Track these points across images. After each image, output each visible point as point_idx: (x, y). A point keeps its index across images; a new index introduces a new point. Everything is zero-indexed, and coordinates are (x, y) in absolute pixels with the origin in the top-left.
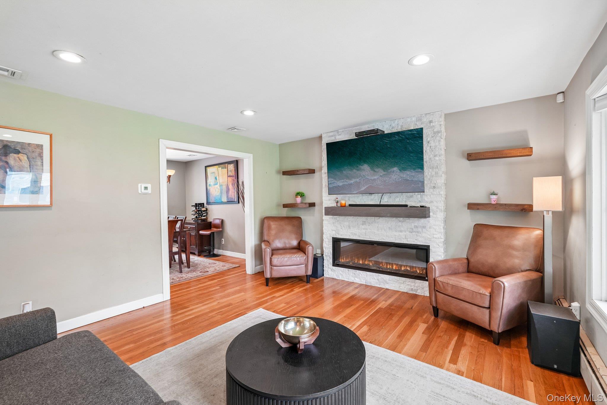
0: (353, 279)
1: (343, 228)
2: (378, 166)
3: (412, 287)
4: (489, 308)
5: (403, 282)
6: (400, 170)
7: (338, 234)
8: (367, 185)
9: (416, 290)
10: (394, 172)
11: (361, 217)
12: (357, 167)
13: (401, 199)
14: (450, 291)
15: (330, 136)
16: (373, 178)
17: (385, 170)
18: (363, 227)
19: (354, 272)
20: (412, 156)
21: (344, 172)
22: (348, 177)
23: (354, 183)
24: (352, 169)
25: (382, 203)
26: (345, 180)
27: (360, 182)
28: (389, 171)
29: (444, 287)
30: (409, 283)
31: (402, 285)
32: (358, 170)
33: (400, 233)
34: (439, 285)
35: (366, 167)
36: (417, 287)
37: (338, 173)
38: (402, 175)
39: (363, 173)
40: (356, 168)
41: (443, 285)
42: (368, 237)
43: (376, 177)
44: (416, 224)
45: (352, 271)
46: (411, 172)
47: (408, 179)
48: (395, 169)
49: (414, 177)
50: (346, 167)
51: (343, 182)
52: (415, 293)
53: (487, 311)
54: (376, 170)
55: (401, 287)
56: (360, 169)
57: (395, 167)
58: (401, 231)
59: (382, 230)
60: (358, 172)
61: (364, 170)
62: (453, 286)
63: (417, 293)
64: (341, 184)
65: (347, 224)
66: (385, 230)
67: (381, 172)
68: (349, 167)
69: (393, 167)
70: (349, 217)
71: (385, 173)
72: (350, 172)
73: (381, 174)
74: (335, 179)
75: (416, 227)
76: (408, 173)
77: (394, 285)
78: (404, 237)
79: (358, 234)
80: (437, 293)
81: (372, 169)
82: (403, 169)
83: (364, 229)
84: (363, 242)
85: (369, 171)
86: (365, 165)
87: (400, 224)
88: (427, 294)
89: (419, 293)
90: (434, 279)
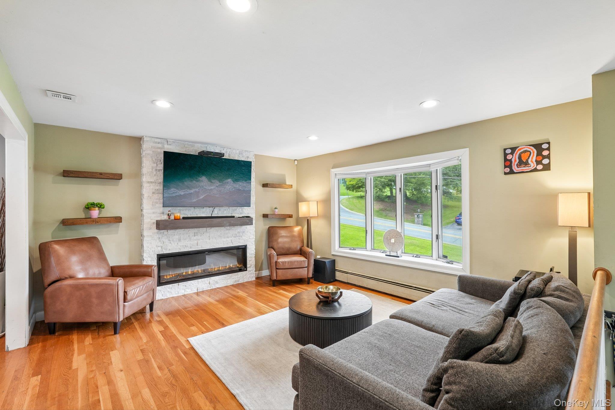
0: (183, 291)
1: (172, 242)
2: (214, 178)
3: (236, 279)
4: (307, 267)
6: (233, 181)
7: (166, 249)
8: (205, 194)
9: (238, 281)
10: (228, 183)
11: (192, 229)
12: (197, 178)
13: (228, 212)
15: (156, 143)
16: (210, 188)
17: (221, 181)
18: (195, 238)
19: (185, 284)
20: (244, 169)
21: (185, 183)
22: (189, 188)
23: (193, 192)
24: (192, 181)
25: (213, 215)
26: (187, 190)
27: (199, 192)
28: (224, 182)
29: (283, 264)
30: (234, 277)
32: (197, 181)
33: (228, 239)
35: (204, 179)
36: (239, 277)
37: (180, 184)
38: (235, 185)
39: (202, 184)
40: (195, 179)
41: (281, 263)
42: (200, 247)
43: (212, 188)
44: (239, 231)
45: (183, 284)
46: (243, 183)
47: (241, 189)
48: (229, 180)
49: (245, 187)
50: (187, 179)
51: (184, 191)
52: (237, 283)
54: (213, 181)
55: (228, 283)
56: (199, 180)
57: (229, 179)
58: (228, 237)
59: (213, 238)
60: (197, 183)
61: (202, 181)
62: (289, 262)
63: (239, 283)
64: (182, 193)
65: (177, 237)
66: (216, 238)
67: (217, 183)
68: (190, 179)
69: (227, 179)
70: (180, 230)
71: (220, 184)
72: (190, 183)
73: (217, 185)
74: (177, 189)
75: (239, 232)
76: (240, 183)
78: (230, 241)
79: (189, 246)
80: (278, 270)
81: (209, 180)
82: (236, 181)
83: (196, 240)
84: (194, 253)
85: (207, 182)
86: (203, 176)
87: (227, 231)
88: (246, 280)
89: (241, 281)
90: (276, 262)
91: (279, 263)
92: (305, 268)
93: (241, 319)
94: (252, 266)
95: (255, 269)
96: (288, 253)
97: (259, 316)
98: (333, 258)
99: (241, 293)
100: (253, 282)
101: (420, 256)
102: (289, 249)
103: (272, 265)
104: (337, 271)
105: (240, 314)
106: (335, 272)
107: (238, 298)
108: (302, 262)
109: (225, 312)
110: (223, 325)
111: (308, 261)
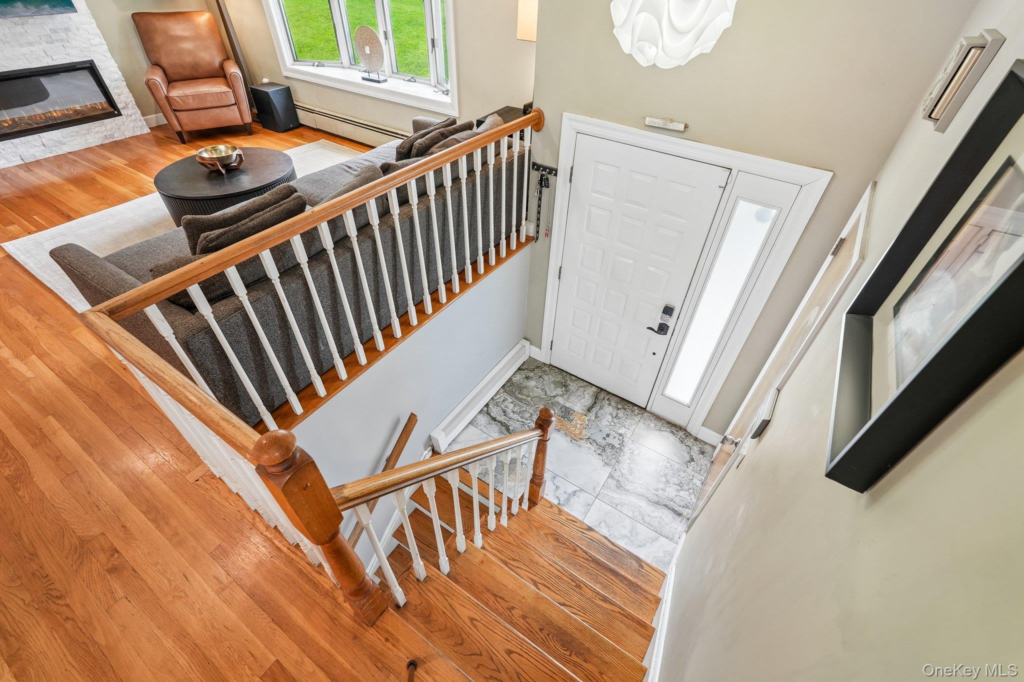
3: (105, 134)
4: (236, 104)
5: (86, 131)
9: (112, 136)
14: (193, 104)
29: (184, 102)
30: (97, 129)
31: (88, 137)
34: (177, 101)
36: (111, 130)
41: (181, 99)
52: (112, 140)
53: (235, 107)
55: (88, 141)
62: (194, 96)
63: (115, 140)
77: (76, 142)
80: (177, 113)
88: (129, 134)
89: (118, 137)
90: (167, 98)
91: (175, 100)
92: (233, 107)
93: (103, 206)
94: (130, 106)
95: (139, 112)
96: (196, 74)
97: (137, 198)
98: (287, 83)
99: (116, 161)
100: (148, 137)
101: (417, 80)
102: (195, 66)
103: (161, 103)
104: (299, 109)
105: (103, 198)
106: (296, 112)
107: (107, 171)
108: (221, 95)
109: (77, 197)
110: (69, 218)
111: (234, 92)
